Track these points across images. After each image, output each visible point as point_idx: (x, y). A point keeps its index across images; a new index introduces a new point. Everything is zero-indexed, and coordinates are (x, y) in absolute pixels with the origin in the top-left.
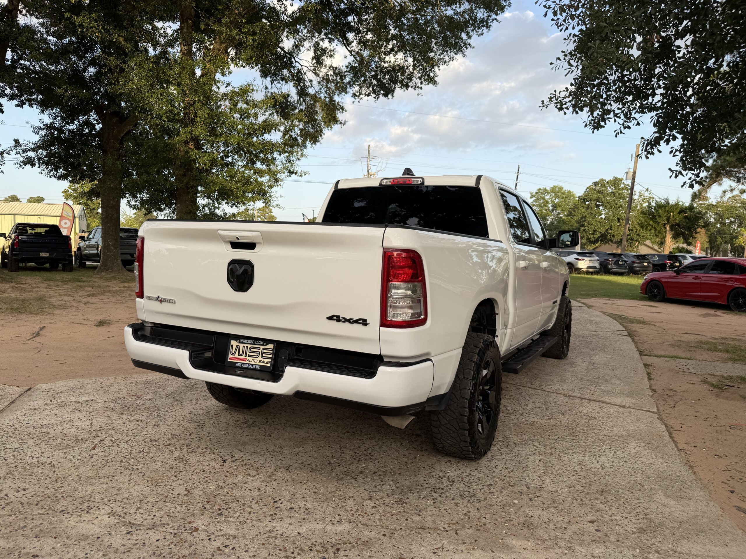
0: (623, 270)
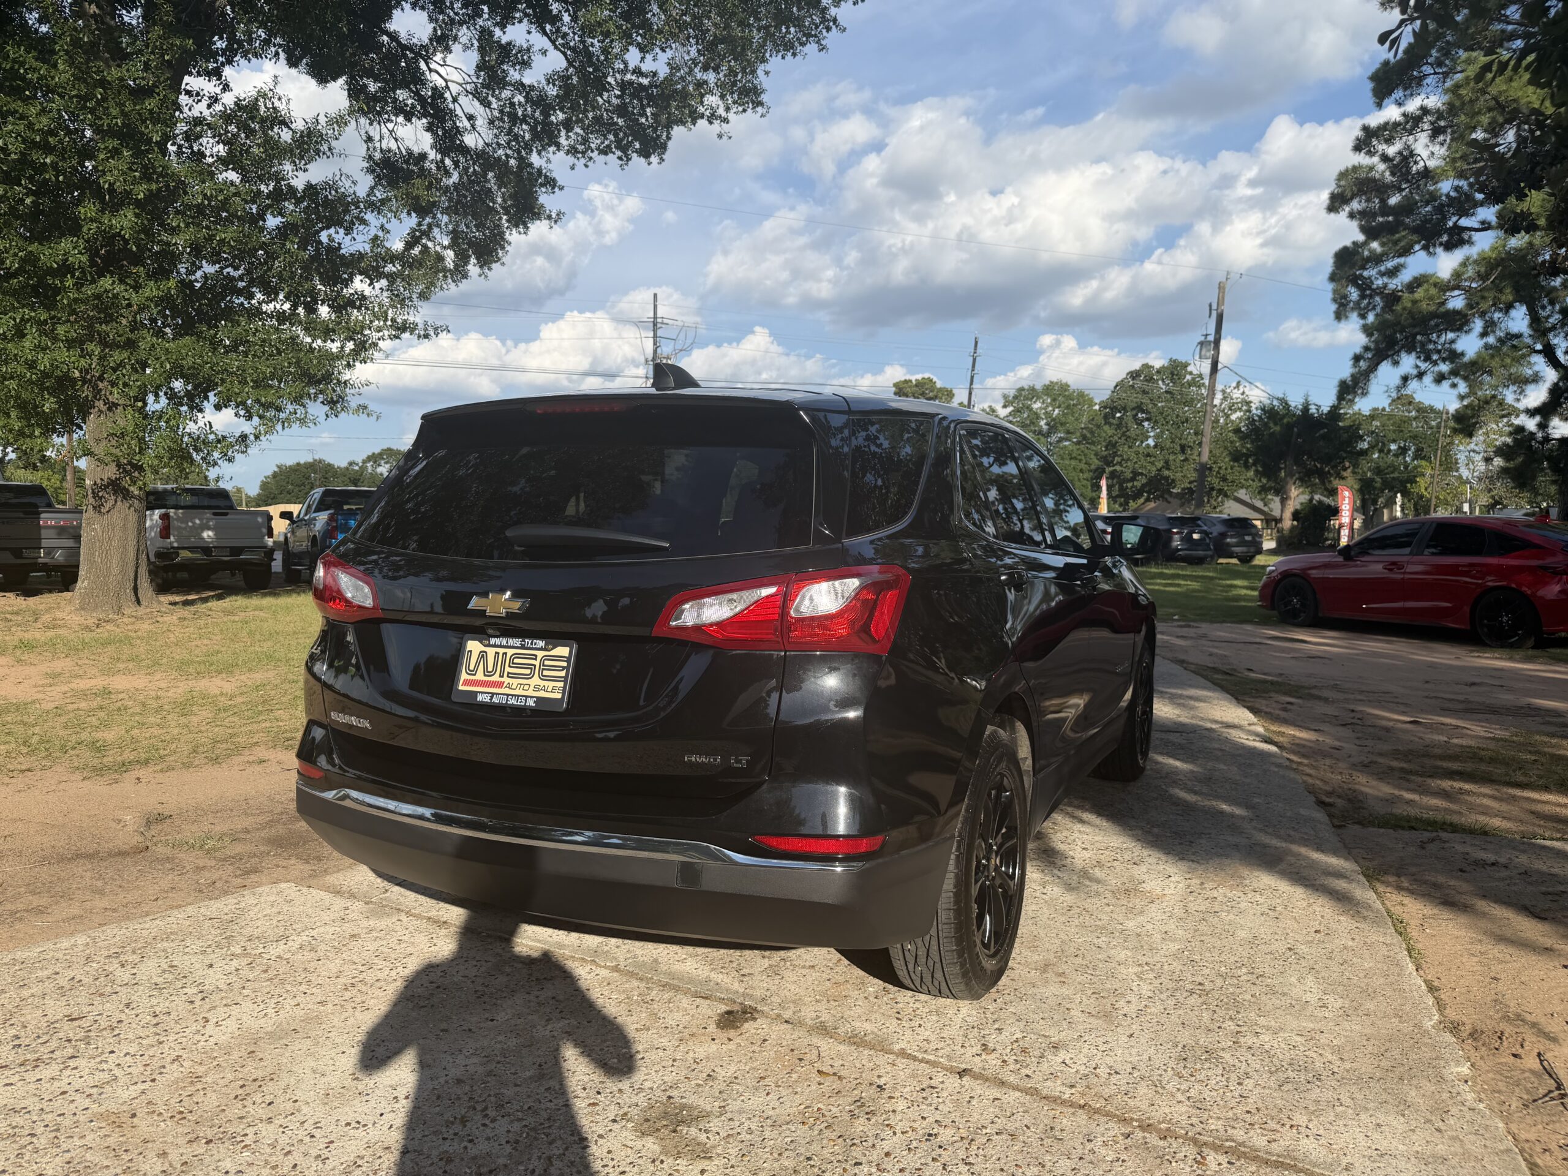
0: (1203, 553)
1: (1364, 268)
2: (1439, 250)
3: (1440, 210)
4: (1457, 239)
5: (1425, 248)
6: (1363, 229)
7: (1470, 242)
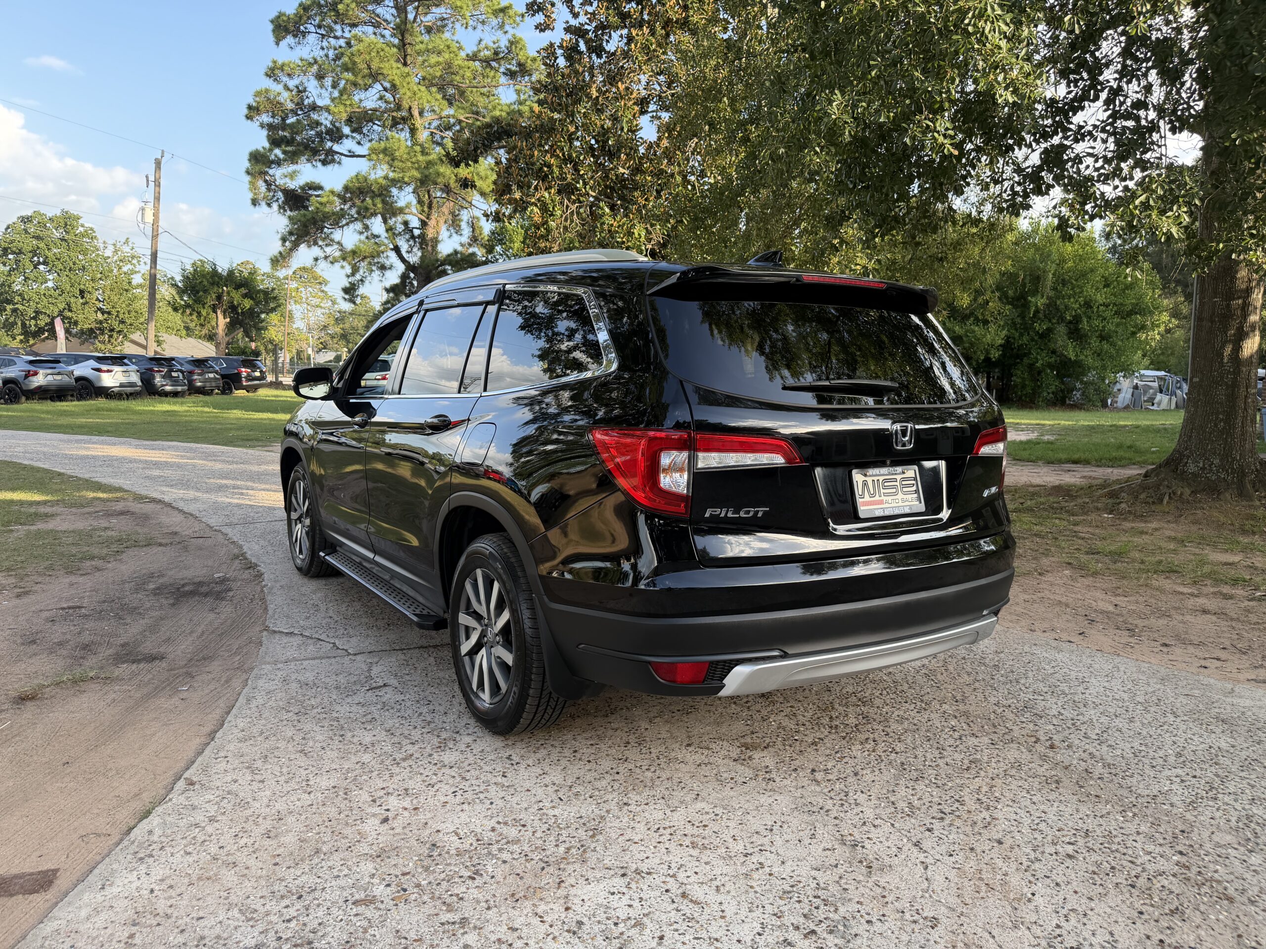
0: (179, 389)
1: (269, 167)
2: (319, 164)
3: (319, 134)
4: (329, 158)
5: (308, 160)
6: (268, 137)
7: (339, 163)
